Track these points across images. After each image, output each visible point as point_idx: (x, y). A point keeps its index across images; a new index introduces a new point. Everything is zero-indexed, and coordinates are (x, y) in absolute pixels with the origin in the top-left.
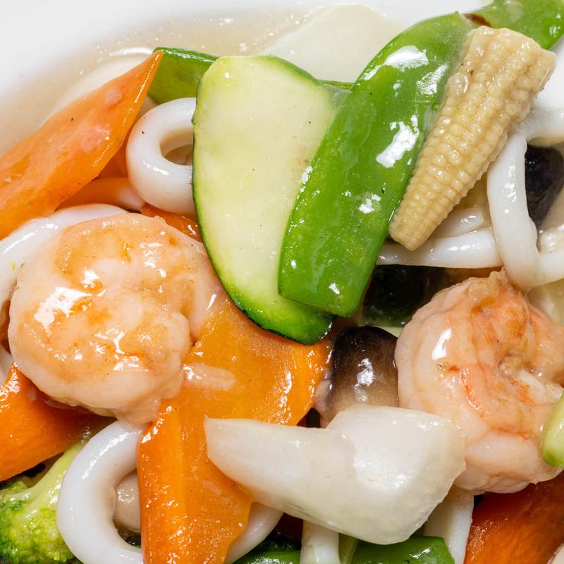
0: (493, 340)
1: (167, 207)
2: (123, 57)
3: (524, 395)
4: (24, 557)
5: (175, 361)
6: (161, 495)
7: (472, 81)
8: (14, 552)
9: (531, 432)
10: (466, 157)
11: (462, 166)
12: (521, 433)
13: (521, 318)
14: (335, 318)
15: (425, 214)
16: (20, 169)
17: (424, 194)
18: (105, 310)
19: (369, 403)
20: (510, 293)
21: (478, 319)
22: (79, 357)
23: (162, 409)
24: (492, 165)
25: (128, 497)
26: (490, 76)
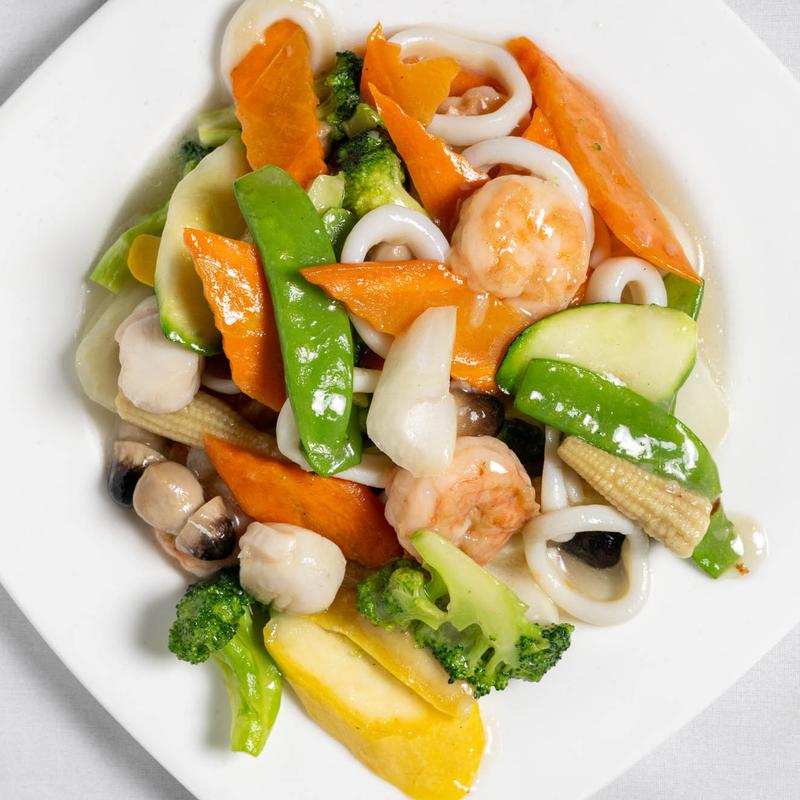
0: (495, 503)
1: (590, 283)
2: (697, 254)
3: (458, 522)
4: (359, 181)
5: (492, 288)
6: (405, 276)
7: (674, 496)
8: (364, 174)
9: (436, 523)
10: (622, 490)
11: (616, 486)
12: (436, 516)
13: (506, 525)
14: (512, 397)
15: (582, 459)
16: (621, 181)
17: (597, 460)
18: (528, 242)
19: (459, 416)
20: (523, 519)
21: (510, 493)
22: (498, 225)
23: (461, 277)
24: (614, 508)
25: (397, 252)
26: (677, 508)
